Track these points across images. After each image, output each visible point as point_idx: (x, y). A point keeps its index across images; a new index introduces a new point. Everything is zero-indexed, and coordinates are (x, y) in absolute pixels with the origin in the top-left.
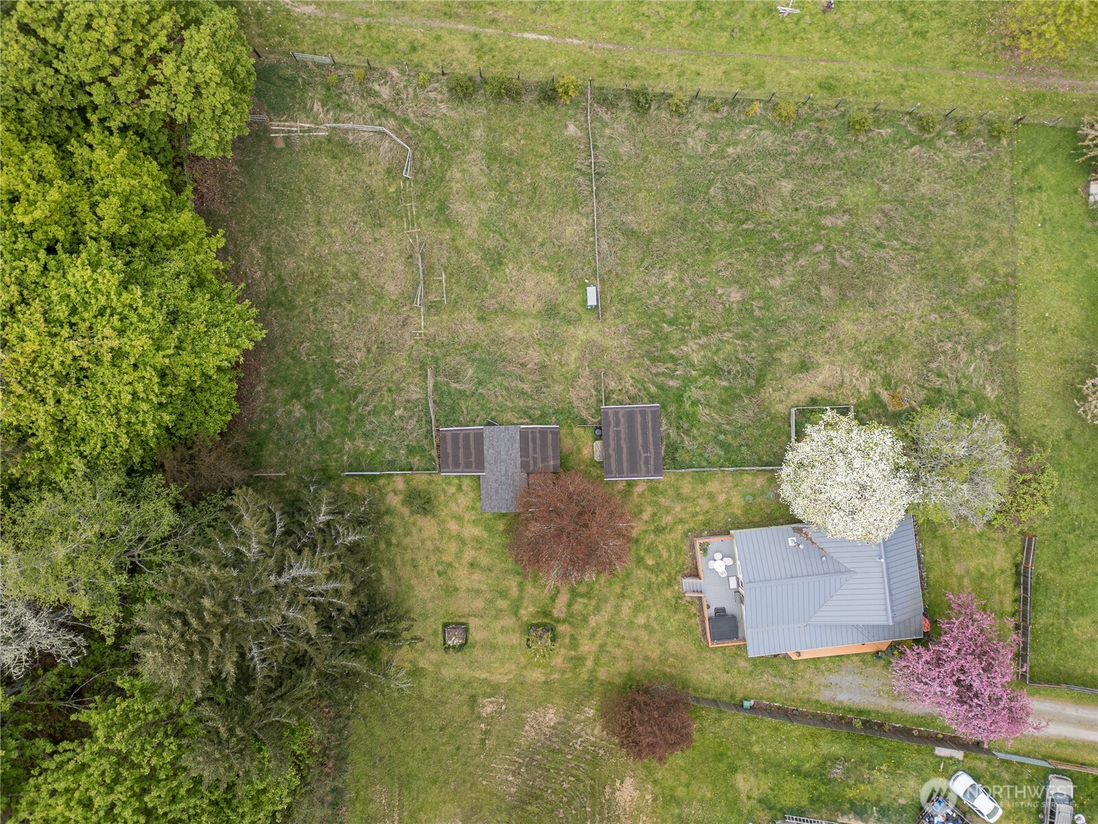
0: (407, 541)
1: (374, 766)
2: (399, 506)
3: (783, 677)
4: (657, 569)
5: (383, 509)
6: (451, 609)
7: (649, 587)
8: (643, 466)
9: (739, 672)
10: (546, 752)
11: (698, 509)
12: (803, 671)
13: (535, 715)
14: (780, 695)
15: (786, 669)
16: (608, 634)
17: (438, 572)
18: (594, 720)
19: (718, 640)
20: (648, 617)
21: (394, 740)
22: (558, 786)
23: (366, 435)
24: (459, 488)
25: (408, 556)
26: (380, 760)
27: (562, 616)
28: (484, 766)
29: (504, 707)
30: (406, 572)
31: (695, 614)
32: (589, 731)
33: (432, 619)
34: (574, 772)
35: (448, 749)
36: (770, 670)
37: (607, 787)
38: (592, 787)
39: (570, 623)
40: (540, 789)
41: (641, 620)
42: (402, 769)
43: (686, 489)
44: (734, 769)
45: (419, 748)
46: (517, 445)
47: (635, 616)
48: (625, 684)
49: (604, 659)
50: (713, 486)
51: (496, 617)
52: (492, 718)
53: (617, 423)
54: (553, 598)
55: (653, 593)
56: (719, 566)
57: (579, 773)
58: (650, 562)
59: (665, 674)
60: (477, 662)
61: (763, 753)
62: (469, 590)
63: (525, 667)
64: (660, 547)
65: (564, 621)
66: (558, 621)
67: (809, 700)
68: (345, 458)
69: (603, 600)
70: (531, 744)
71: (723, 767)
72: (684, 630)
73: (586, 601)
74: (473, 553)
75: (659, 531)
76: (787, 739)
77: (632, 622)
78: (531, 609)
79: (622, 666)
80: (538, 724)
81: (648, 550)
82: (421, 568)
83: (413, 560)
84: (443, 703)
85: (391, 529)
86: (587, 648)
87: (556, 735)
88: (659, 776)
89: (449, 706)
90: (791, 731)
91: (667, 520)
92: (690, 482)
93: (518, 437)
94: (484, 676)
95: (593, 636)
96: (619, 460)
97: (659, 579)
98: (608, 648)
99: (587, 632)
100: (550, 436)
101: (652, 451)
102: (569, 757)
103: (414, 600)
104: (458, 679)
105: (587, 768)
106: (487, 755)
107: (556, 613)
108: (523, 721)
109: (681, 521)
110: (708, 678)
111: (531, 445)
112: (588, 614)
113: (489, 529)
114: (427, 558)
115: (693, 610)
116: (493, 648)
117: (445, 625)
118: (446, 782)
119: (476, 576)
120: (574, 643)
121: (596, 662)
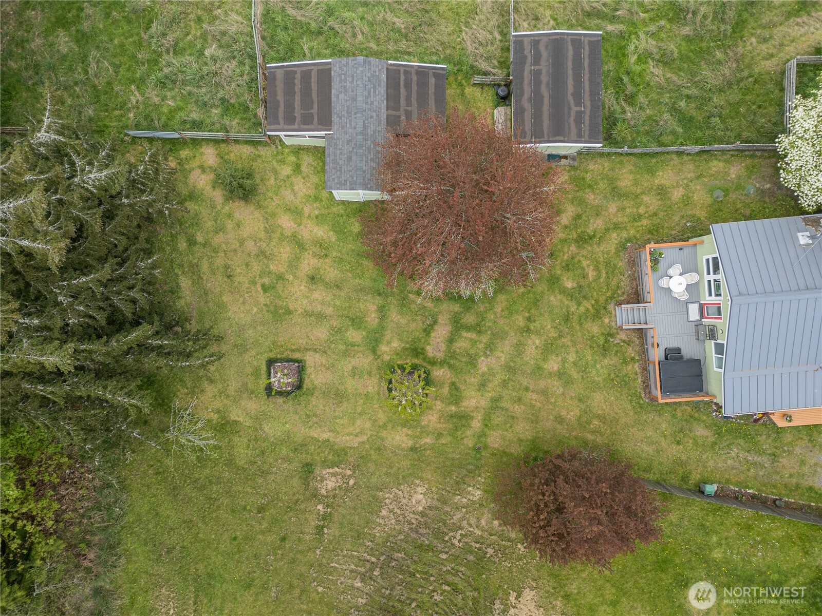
0: (218, 240)
1: (158, 560)
2: (208, 188)
3: (761, 452)
4: (578, 294)
5: (185, 192)
6: (281, 340)
7: (567, 319)
8: (573, 125)
9: (696, 443)
10: (410, 548)
11: (641, 210)
12: (791, 444)
13: (396, 496)
14: (755, 478)
15: (766, 443)
16: (504, 384)
17: (263, 286)
18: (481, 505)
19: (671, 392)
20: (564, 361)
21: (189, 523)
22: (425, 598)
23: (162, 84)
24: (297, 168)
25: (219, 261)
26: (168, 552)
27: (440, 355)
28: (320, 565)
29: (352, 482)
30: (216, 283)
31: (633, 359)
32: (473, 521)
33: (253, 353)
34: (450, 578)
35: (269, 539)
36: (742, 442)
37: (498, 602)
38: (475, 601)
39: (451, 366)
40: (399, 601)
41: (553, 365)
42: (201, 567)
43: (626, 181)
44: (685, 584)
45: (226, 536)
46: (382, 90)
47: (545, 360)
48: (527, 456)
49: (497, 419)
50: (665, 177)
51: (346, 354)
52: (334, 497)
53: (537, 59)
54: (428, 331)
55: (572, 327)
56: (678, 284)
57: (456, 580)
58: (569, 284)
59: (586, 443)
60: (315, 415)
61: (727, 562)
62: (307, 314)
63: (384, 427)
64: (585, 263)
65: (442, 363)
66: (433, 363)
67: (798, 486)
68: (131, 115)
69: (498, 336)
70: (389, 536)
71: (667, 579)
72: (616, 381)
73: (474, 336)
74: (314, 261)
75: (583, 240)
76: (763, 541)
77: (539, 368)
78: (395, 344)
79: (523, 430)
80: (400, 508)
81: (567, 267)
82: (237, 279)
83: (227, 267)
84: (264, 473)
85: (196, 221)
86: (473, 403)
87: (426, 525)
88: (573, 588)
89: (272, 477)
90: (770, 530)
91: (596, 224)
92: (631, 172)
93: (384, 77)
94: (325, 436)
95: (482, 385)
96: (537, 116)
97: (582, 309)
98: (504, 404)
99: (474, 381)
100: (432, 81)
101: (588, 103)
102: (444, 556)
103: (227, 323)
104: (286, 439)
105: (468, 573)
106: (325, 550)
107: (430, 351)
108: (378, 504)
109: (616, 227)
110: (650, 450)
111: (403, 91)
112: (477, 355)
113: (339, 230)
114: (247, 265)
115: (631, 352)
116: (339, 396)
117: (271, 363)
118: (265, 588)
119: (319, 294)
120: (456, 396)
121: (487, 423)
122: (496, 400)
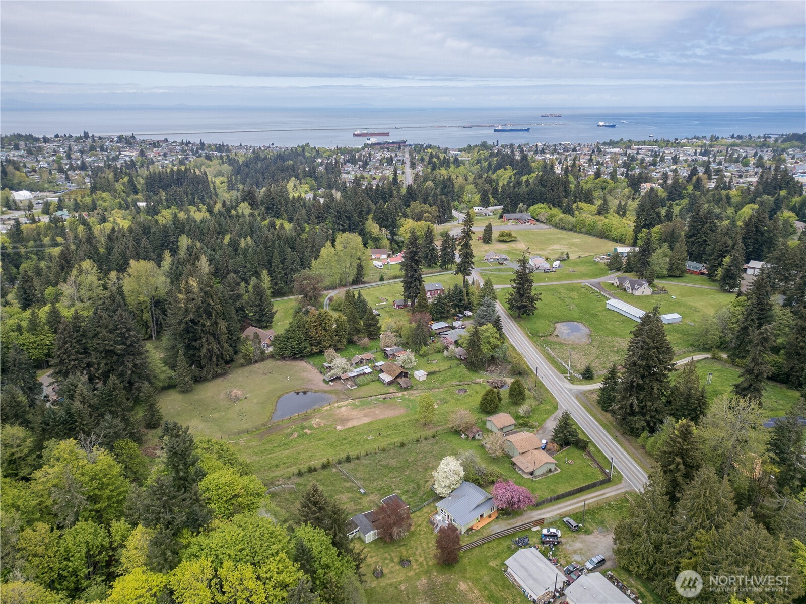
10: (430, 590)
13: (419, 583)
16: (424, 553)
27: (407, 556)
29: (407, 585)
32: (439, 579)
37: (456, 588)
38: (452, 591)
39: (411, 556)
51: (388, 565)
52: (406, 589)
54: (401, 553)
60: (390, 578)
63: (406, 573)
73: (411, 549)
78: (397, 558)
80: (422, 585)
86: (421, 560)
89: (390, 592)
94: (395, 580)
95: (420, 556)
102: (438, 588)
104: (387, 585)
106: (412, 600)
108: (416, 586)
112: (415, 552)
116: (393, 572)
119: (374, 558)
120: (417, 561)
121: (427, 562)
122: (425, 557)
